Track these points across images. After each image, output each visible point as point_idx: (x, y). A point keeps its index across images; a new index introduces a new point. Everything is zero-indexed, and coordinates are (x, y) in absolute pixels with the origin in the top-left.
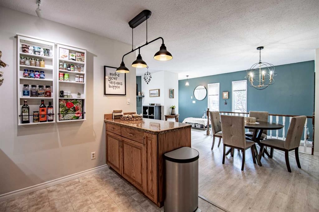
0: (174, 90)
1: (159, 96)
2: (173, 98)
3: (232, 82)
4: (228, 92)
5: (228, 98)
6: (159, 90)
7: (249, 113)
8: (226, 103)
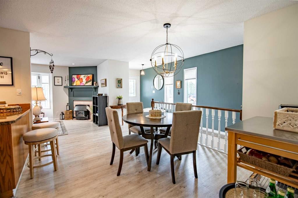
0: (122, 79)
1: (106, 86)
2: (122, 88)
3: (184, 70)
4: (180, 81)
5: (180, 87)
6: (106, 80)
7: (175, 104)
8: (179, 93)
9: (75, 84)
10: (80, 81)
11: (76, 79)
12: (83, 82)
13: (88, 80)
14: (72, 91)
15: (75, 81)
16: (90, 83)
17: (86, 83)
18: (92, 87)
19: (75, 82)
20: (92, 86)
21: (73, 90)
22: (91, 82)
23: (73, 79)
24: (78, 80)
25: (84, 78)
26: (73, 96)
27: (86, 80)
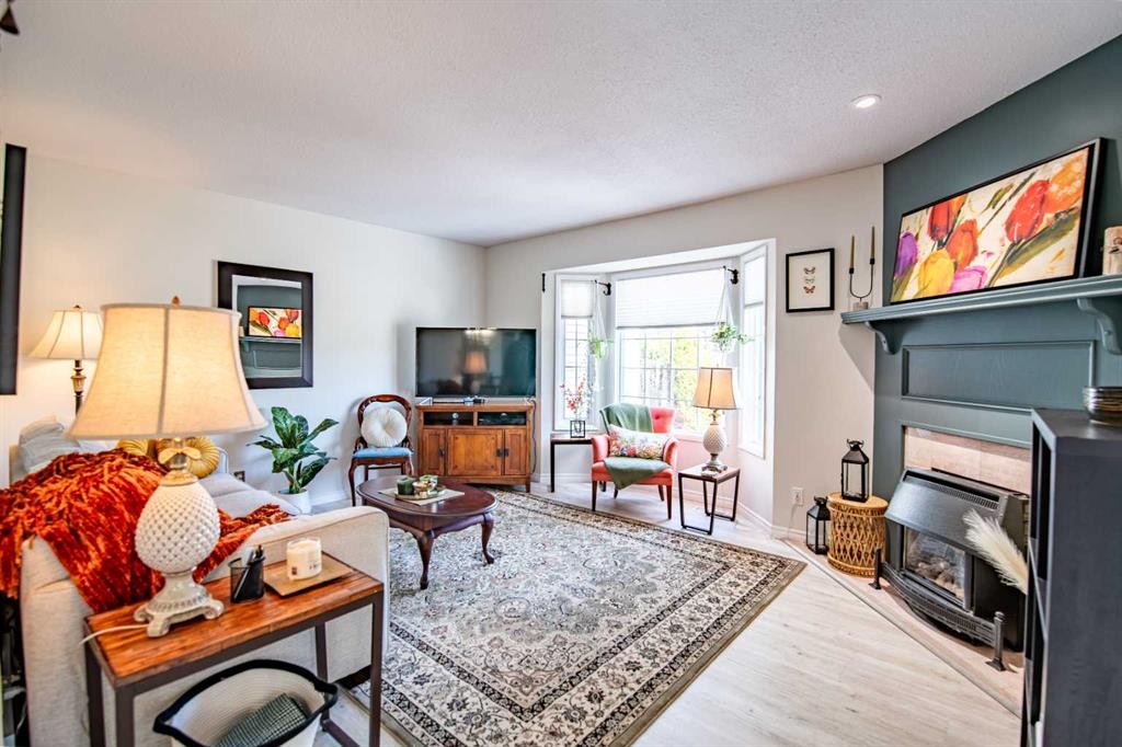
9: (911, 291)
10: (953, 255)
11: (926, 245)
12: (979, 261)
13: (1038, 221)
14: (893, 350)
15: (912, 262)
16: (1054, 259)
17: (1013, 257)
18: (1087, 289)
19: (917, 268)
20: (1082, 281)
21: (908, 339)
22: (1070, 240)
23: (905, 252)
24: (941, 245)
25: (991, 212)
26: (905, 391)
27: (1009, 225)
